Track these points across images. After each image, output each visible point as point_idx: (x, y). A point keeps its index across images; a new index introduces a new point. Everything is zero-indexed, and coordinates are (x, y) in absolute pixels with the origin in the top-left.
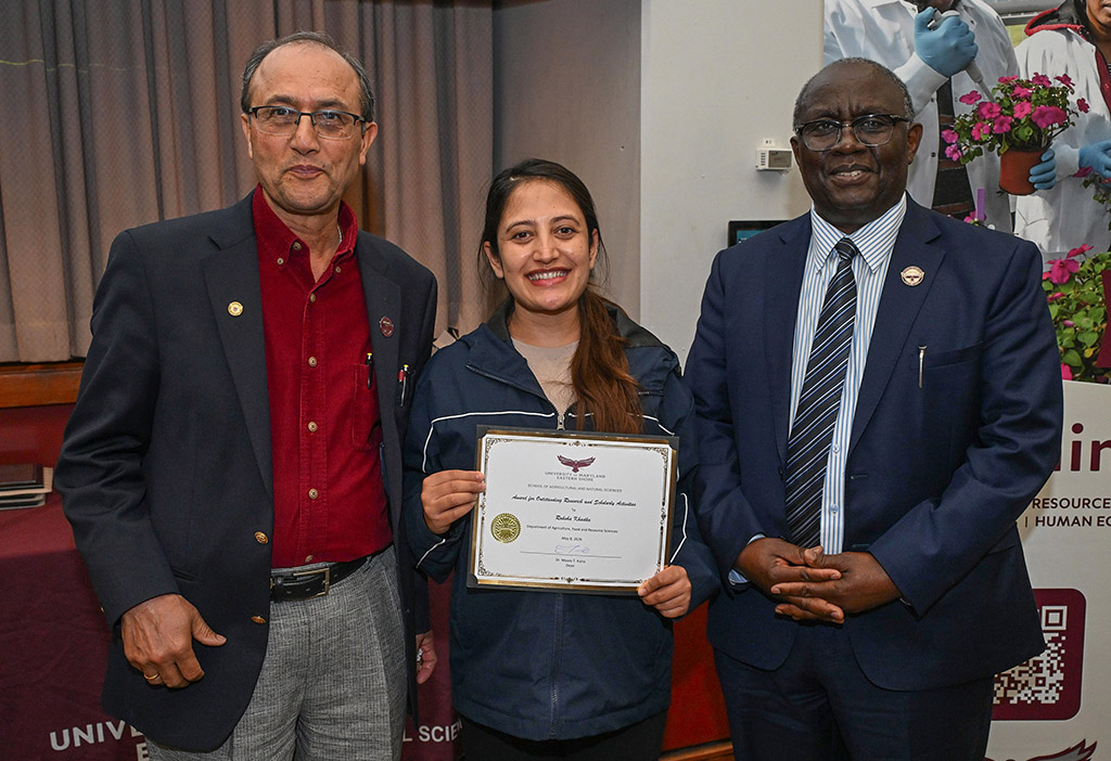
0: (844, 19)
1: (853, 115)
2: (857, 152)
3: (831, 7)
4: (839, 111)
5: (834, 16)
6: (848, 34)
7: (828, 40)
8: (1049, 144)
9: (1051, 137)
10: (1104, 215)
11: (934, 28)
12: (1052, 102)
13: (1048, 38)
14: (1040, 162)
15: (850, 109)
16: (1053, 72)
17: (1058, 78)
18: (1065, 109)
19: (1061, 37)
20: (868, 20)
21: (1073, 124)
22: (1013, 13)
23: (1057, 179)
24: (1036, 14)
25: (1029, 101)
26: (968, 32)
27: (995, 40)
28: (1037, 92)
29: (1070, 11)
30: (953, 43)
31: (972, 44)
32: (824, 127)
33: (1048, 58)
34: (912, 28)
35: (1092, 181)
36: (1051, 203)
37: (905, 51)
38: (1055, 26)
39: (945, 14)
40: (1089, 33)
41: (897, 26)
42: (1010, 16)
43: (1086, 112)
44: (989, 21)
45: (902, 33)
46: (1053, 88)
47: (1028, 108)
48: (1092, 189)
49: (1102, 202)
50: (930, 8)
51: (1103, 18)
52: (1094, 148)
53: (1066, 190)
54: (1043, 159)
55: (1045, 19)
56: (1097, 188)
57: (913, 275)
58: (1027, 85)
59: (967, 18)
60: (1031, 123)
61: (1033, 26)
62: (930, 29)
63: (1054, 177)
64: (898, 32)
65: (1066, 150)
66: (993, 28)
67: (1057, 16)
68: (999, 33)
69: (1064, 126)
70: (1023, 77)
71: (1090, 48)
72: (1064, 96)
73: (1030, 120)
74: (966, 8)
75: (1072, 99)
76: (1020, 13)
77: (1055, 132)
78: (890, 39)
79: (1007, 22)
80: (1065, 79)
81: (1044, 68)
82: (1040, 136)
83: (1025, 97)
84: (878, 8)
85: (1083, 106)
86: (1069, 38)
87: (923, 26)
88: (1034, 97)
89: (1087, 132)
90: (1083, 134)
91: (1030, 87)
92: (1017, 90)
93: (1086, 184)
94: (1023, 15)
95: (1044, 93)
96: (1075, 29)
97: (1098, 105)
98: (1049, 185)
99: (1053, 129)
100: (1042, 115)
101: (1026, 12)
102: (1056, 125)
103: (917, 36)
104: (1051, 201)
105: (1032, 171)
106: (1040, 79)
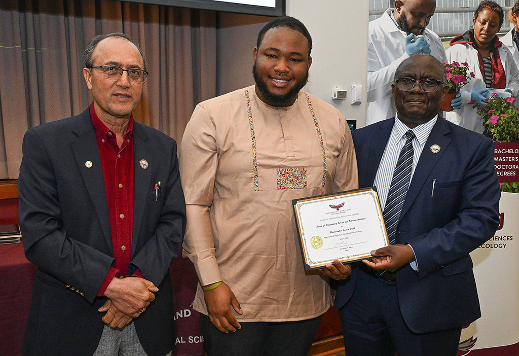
0: (376, 38)
1: (421, 78)
2: (420, 94)
3: (371, 33)
4: (415, 75)
5: (372, 36)
6: (378, 44)
7: (370, 46)
8: (459, 90)
9: (460, 88)
10: (481, 120)
11: (413, 42)
12: (460, 73)
13: (459, 47)
14: (455, 98)
15: (420, 75)
16: (460, 61)
17: (463, 63)
18: (465, 76)
19: (464, 47)
20: (386, 38)
21: (469, 82)
22: (445, 37)
23: (462, 105)
24: (454, 37)
25: (451, 73)
26: (427, 44)
27: (437, 47)
28: (454, 69)
29: (467, 36)
30: (421, 48)
31: (429, 49)
32: (408, 81)
33: (459, 55)
34: (405, 42)
35: (476, 106)
36: (460, 115)
37: (402, 51)
38: (461, 42)
39: (418, 36)
40: (475, 45)
41: (398, 41)
42: (444, 38)
43: (474, 77)
44: (435, 39)
45: (400, 44)
46: (461, 68)
47: (451, 76)
48: (476, 109)
49: (480, 114)
50: (412, 34)
51: (481, 39)
52: (477, 93)
53: (466, 109)
54: (457, 96)
55: (458, 39)
56: (478, 109)
57: (435, 148)
58: (450, 66)
59: (426, 38)
60: (452, 82)
61: (453, 42)
62: (411, 42)
63: (461, 104)
64: (399, 44)
65: (466, 93)
66: (436, 42)
67: (463, 38)
68: (439, 45)
69: (465, 83)
70: (449, 63)
71: (475, 52)
72: (465, 71)
73: (452, 81)
74: (426, 34)
75: (468, 72)
76: (448, 36)
77: (461, 86)
78: (395, 46)
79: (443, 40)
80: (466, 64)
81: (457, 60)
82: (455, 88)
83: (450, 71)
84: (391, 33)
85: (472, 75)
86: (467, 47)
87: (409, 41)
88: (453, 71)
89: (474, 86)
90: (472, 87)
91: (451, 67)
92: (447, 68)
93: (474, 107)
94: (449, 37)
95: (457, 70)
96: (470, 44)
97: (479, 75)
98: (459, 107)
99: (461, 84)
100: (456, 78)
101: (450, 36)
102: (462, 83)
103: (406, 45)
104: (460, 114)
105: (452, 101)
106: (456, 64)
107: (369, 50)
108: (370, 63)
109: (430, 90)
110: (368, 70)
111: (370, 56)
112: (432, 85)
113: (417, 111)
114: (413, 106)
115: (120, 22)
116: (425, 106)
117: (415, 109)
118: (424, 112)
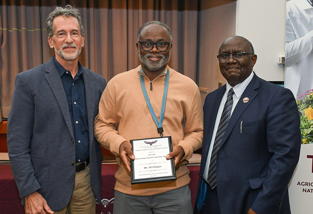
2: (234, 63)
6: (294, 19)
7: (287, 21)
32: (225, 56)
57: (246, 100)
107: (287, 24)
108: (287, 35)
109: (241, 60)
110: (286, 41)
111: (287, 29)
112: (242, 56)
113: (234, 75)
114: (231, 72)
115: (125, 10)
116: (239, 71)
117: (233, 74)
118: (239, 75)
